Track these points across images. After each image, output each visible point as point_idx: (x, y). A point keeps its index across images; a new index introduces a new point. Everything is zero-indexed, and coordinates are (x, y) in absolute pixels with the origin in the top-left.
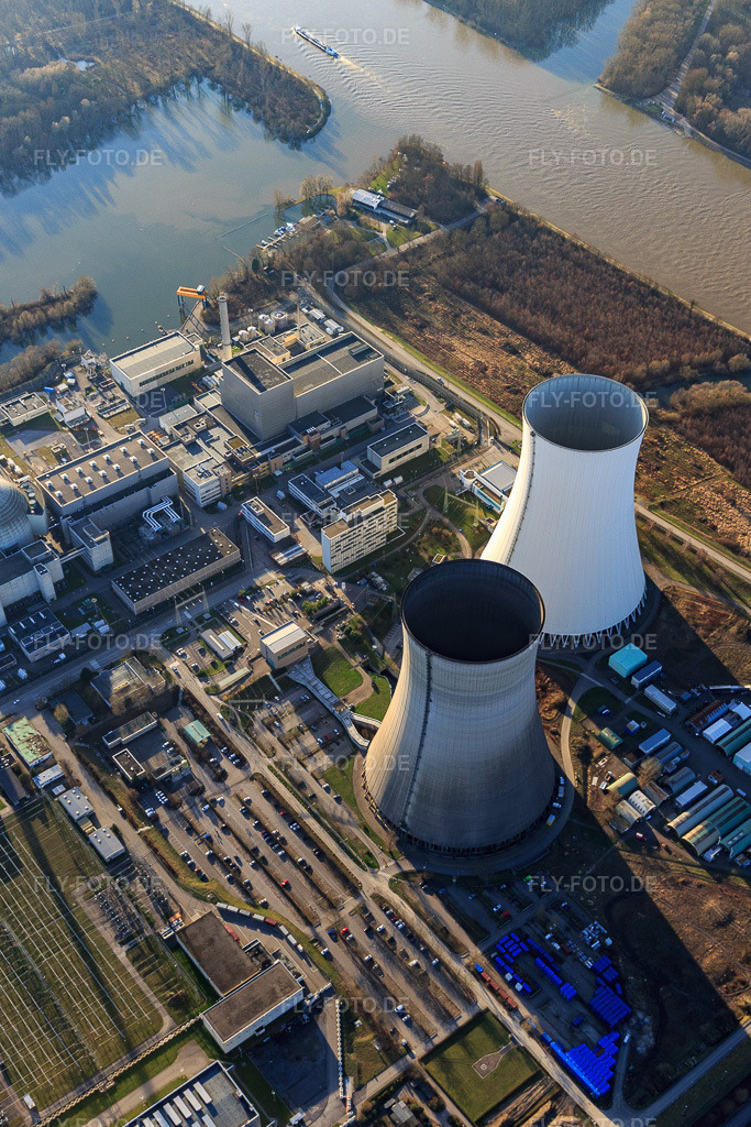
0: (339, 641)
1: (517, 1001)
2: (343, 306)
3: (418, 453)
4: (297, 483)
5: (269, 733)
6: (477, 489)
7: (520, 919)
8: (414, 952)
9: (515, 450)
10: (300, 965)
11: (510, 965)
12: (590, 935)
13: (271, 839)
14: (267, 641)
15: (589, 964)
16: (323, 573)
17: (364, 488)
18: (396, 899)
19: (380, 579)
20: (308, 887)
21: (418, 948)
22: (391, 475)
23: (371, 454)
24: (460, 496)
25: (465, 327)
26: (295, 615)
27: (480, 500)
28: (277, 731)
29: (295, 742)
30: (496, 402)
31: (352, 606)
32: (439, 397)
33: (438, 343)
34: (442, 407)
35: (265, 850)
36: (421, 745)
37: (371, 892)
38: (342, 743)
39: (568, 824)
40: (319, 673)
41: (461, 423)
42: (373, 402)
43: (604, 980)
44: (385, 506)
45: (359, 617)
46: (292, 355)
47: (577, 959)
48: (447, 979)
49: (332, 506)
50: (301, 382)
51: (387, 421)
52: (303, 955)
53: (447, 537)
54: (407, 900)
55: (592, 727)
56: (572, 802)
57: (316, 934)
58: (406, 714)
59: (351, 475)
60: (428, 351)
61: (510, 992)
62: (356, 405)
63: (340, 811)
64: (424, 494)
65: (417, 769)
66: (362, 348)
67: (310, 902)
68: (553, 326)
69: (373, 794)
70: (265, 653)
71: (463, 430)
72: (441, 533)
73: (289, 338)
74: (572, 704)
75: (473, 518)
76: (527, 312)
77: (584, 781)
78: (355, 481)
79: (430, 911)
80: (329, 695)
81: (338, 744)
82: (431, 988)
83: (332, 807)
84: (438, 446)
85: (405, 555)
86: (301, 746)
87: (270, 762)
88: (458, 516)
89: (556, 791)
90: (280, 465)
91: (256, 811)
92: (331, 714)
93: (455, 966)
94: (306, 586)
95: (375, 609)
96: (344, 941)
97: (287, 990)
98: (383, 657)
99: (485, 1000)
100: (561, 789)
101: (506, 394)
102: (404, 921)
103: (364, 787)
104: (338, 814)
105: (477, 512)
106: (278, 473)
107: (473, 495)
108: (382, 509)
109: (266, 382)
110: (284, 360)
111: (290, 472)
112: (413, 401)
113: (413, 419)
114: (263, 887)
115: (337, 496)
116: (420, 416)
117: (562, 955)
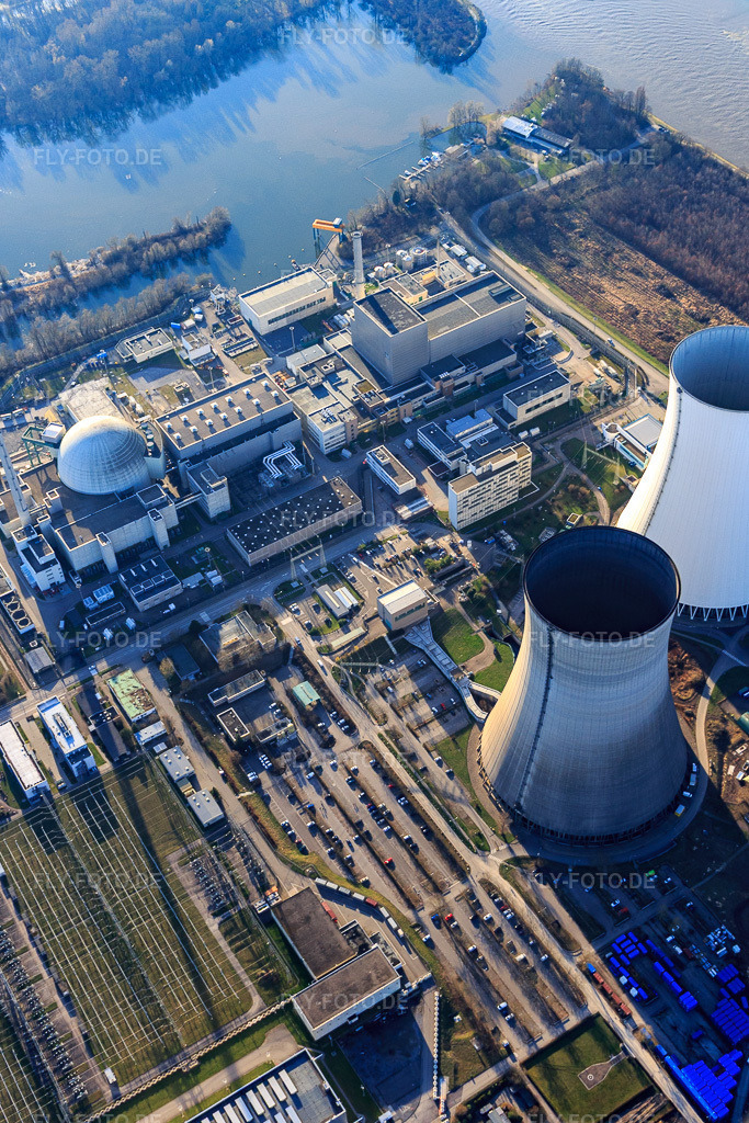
0: (462, 603)
1: (631, 1007)
2: (487, 242)
3: (557, 403)
4: (426, 432)
5: (381, 698)
6: (619, 444)
7: (640, 916)
8: (523, 946)
9: (662, 403)
10: (399, 952)
11: (626, 967)
12: (716, 940)
13: (378, 813)
14: (385, 601)
15: (713, 973)
16: (449, 529)
17: (498, 439)
18: (506, 886)
19: (509, 538)
20: (413, 867)
21: (527, 942)
22: (527, 426)
23: (507, 403)
24: (601, 451)
25: (617, 267)
26: (416, 573)
27: (622, 456)
28: (390, 697)
29: (408, 710)
30: (646, 350)
31: (477, 566)
32: (584, 342)
33: (587, 283)
34: (587, 353)
35: (370, 825)
36: (540, 724)
37: (479, 877)
38: (458, 714)
39: (700, 814)
40: (438, 637)
41: (606, 371)
42: (512, 347)
43: (730, 992)
44: (518, 461)
45: (485, 578)
46: (430, 294)
47: (699, 966)
48: (556, 978)
49: (462, 458)
50: (436, 324)
51: (526, 367)
52: (403, 940)
53: (584, 494)
54: (517, 887)
55: (731, 710)
56: (704, 793)
57: (418, 919)
58: (526, 689)
59: (485, 425)
60: (575, 292)
61: (624, 997)
62: (495, 349)
63: (452, 787)
64: (562, 447)
65: (534, 748)
66: (504, 289)
67: (414, 884)
68: (713, 267)
69: (488, 771)
70: (381, 614)
71: (608, 378)
72: (577, 491)
73: (428, 275)
74: (711, 684)
75: (613, 475)
76: (685, 251)
77: (719, 769)
78: (489, 431)
79: (541, 902)
80: (447, 661)
81: (454, 714)
82: (538, 986)
83: (444, 782)
84: (581, 395)
85: (538, 513)
86: (415, 714)
87: (381, 730)
88: (597, 473)
89: (688, 779)
90: (409, 412)
91: (363, 782)
92: (449, 682)
93: (566, 964)
94: (429, 542)
95: (501, 570)
96: (448, 928)
97: (384, 978)
98: (507, 623)
99: (596, 1004)
100: (693, 777)
101: (657, 340)
102: (513, 911)
103: (479, 762)
104: (450, 790)
105: (617, 469)
106: (407, 420)
107: (615, 450)
108: (514, 463)
109: (398, 324)
110: (421, 299)
111: (420, 419)
112: (555, 345)
113: (555, 367)
114: (366, 864)
115: (468, 446)
116: (562, 362)
117: (683, 960)
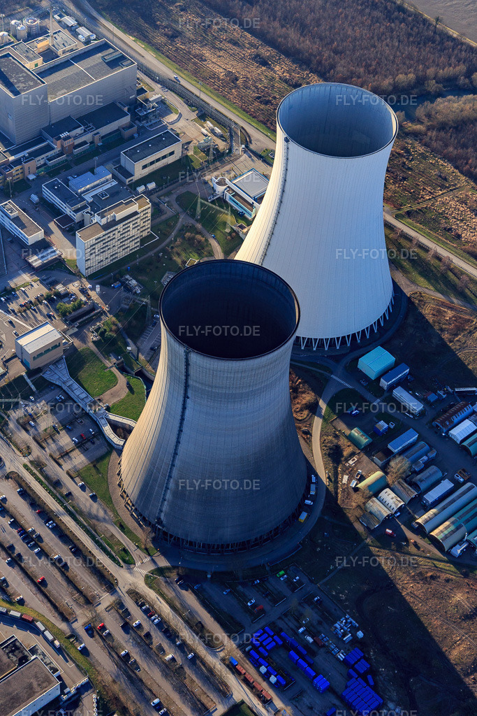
0: (94, 342)
1: (271, 693)
2: (95, 14)
3: (170, 160)
4: (51, 187)
5: (24, 432)
6: (228, 196)
7: (274, 613)
8: (170, 647)
9: (266, 158)
10: (57, 661)
11: (264, 658)
12: (342, 628)
13: (27, 536)
14: (22, 342)
15: (341, 656)
16: (77, 275)
17: (117, 193)
18: (151, 594)
19: (134, 282)
20: (64, 583)
21: (174, 642)
22: (144, 181)
23: (125, 160)
24: (213, 202)
25: (216, 38)
26: (49, 316)
27: (232, 207)
28: (32, 431)
29: (50, 441)
30: (247, 112)
31: (106, 308)
32: (190, 105)
33: (190, 52)
34: (194, 115)
35: (20, 547)
36: (178, 442)
37: (127, 588)
38: (97, 442)
39: (321, 519)
40: (74, 374)
41: (212, 131)
42: (126, 109)
43: (355, 670)
44: (139, 211)
45: (114, 319)
46: (45, 61)
47: (329, 652)
48: (202, 673)
49: (86, 210)
50: (55, 88)
51: (140, 128)
52: (59, 651)
53: (199, 242)
54: (162, 595)
55: (342, 426)
56: (323, 500)
57: (73, 630)
58: (163, 411)
59: (104, 180)
60: (180, 60)
61: (264, 685)
62: (109, 111)
63: (96, 508)
64: (177, 199)
65: (173, 465)
66: (116, 55)
67: (66, 598)
68: (302, 39)
69: (129, 491)
70: (20, 354)
71: (215, 138)
72: (193, 238)
73: (42, 44)
74: (323, 405)
75: (225, 224)
76: (276, 24)
77: (335, 479)
78: (109, 186)
79: (185, 606)
80: (83, 396)
81: (93, 443)
82: (187, 682)
83: (88, 505)
84: (190, 153)
85: (159, 259)
86: (57, 445)
87: (26, 461)
88: (210, 222)
89: (308, 489)
90: (33, 169)
91: (12, 509)
92: (87, 415)
93: (210, 659)
94: (60, 288)
95: (129, 311)
96: (101, 636)
97: (44, 685)
98: (137, 359)
99: (240, 693)
100: (313, 487)
101: (256, 104)
102: (160, 616)
103: (119, 485)
104: (94, 511)
105: (229, 219)
106: (32, 177)
107: (225, 202)
108: (136, 213)
109: (19, 86)
110: (36, 65)
111: (44, 176)
112: (164, 107)
113: (165, 127)
114: (19, 584)
115: (90, 200)
116: (172, 123)
117: (314, 648)
